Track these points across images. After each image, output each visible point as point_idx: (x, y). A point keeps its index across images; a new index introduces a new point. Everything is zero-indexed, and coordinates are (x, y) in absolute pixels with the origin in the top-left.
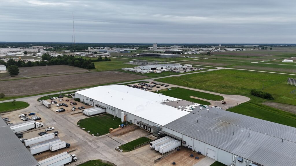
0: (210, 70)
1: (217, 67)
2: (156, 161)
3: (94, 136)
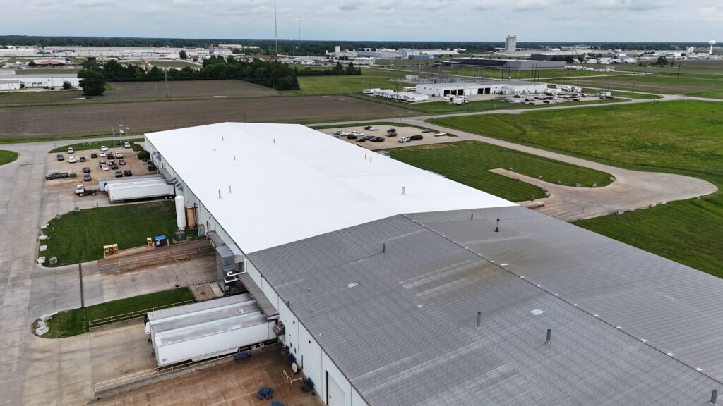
0: (634, 101)
1: (664, 95)
2: (100, 396)
3: (40, 266)
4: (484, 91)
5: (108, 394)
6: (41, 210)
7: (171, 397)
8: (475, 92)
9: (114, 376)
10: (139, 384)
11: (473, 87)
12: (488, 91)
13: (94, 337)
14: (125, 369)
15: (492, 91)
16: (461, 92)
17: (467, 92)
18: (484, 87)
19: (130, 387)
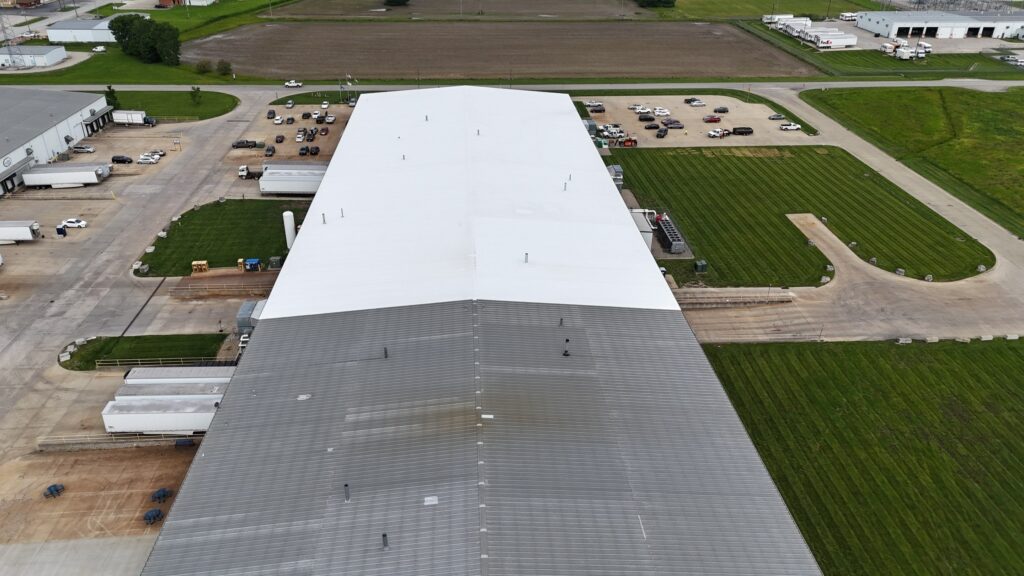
2: (44, 449)
3: (131, 272)
4: (981, 32)
5: (50, 449)
6: (192, 194)
7: (91, 470)
8: (960, 31)
9: (73, 429)
10: (80, 446)
11: (957, 24)
12: (988, 32)
13: (97, 377)
14: (86, 424)
15: (996, 34)
16: (932, 32)
17: (942, 34)
18: (982, 25)
19: (71, 446)
